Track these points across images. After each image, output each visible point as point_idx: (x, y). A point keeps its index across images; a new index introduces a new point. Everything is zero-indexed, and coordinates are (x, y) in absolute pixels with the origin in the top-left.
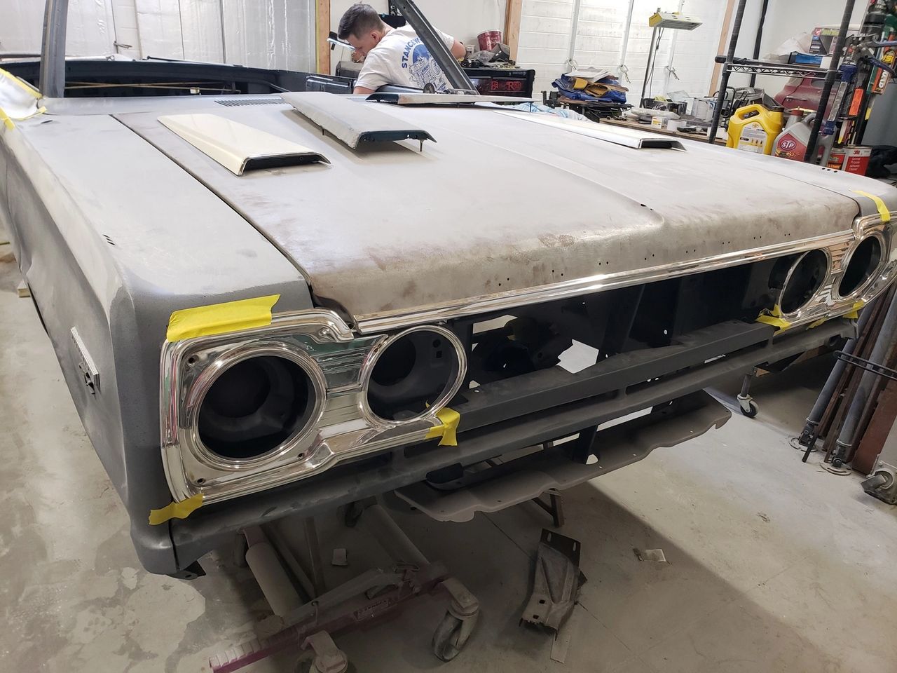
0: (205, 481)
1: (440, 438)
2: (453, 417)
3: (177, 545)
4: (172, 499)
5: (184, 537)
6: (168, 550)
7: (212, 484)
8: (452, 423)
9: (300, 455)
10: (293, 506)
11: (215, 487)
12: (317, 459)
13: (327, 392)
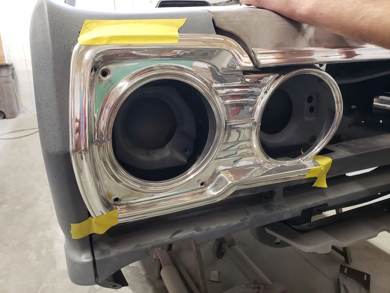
0: (120, 200)
1: (315, 178)
2: (326, 161)
3: (96, 259)
4: (90, 215)
5: (103, 252)
6: (88, 263)
7: (127, 204)
8: (326, 166)
9: (202, 184)
10: (197, 229)
11: (129, 207)
12: (217, 187)
13: (226, 123)
